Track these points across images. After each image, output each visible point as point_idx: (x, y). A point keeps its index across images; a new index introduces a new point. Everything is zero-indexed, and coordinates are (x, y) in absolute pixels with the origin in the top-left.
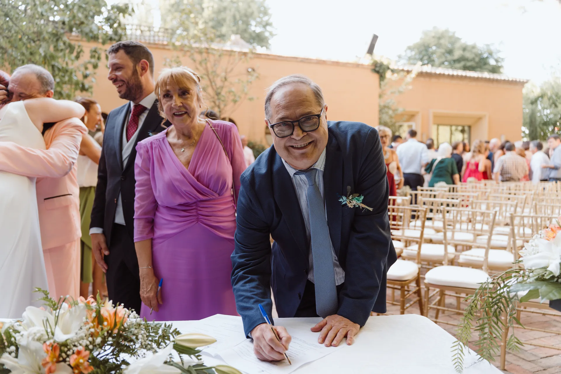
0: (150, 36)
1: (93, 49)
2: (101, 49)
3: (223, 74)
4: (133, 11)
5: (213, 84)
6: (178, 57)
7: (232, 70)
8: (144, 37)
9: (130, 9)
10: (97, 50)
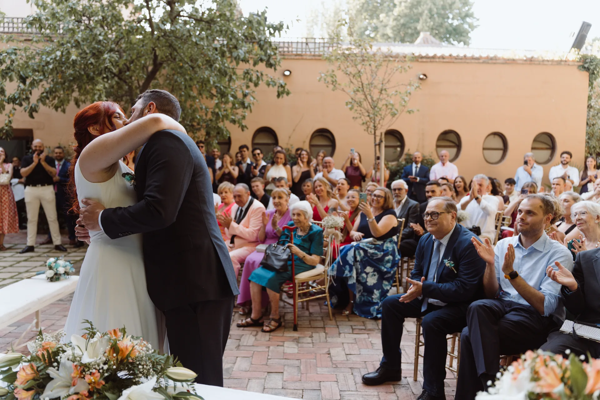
0: (315, 48)
1: (246, 71)
2: (252, 70)
3: (380, 86)
4: (288, 28)
5: (369, 97)
6: (333, 71)
7: (389, 81)
8: (309, 49)
9: (285, 27)
10: (249, 72)
